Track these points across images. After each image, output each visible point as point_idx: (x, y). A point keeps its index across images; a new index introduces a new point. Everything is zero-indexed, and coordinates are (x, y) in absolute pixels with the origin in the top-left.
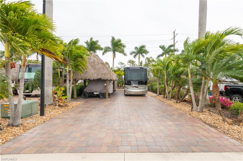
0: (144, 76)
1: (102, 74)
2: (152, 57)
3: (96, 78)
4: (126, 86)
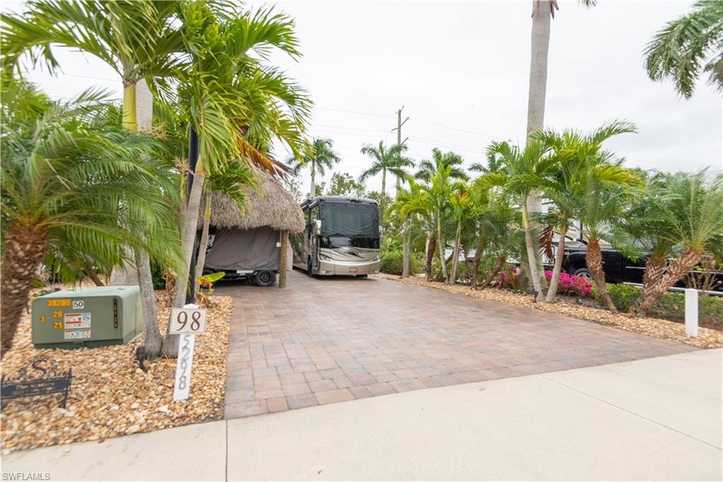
0: (371, 224)
1: (274, 214)
2: (350, 175)
3: (256, 223)
4: (325, 251)
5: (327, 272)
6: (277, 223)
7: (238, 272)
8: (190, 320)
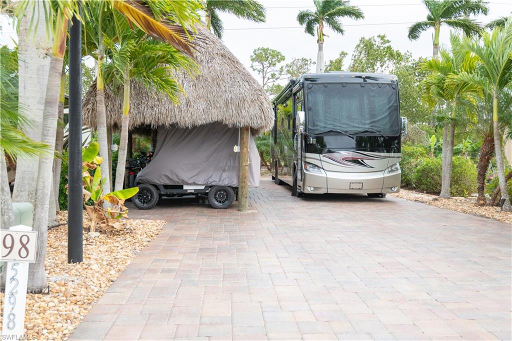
0: (387, 113)
1: (227, 105)
4: (312, 157)
5: (315, 188)
6: (230, 117)
7: (185, 187)
8: (18, 246)
